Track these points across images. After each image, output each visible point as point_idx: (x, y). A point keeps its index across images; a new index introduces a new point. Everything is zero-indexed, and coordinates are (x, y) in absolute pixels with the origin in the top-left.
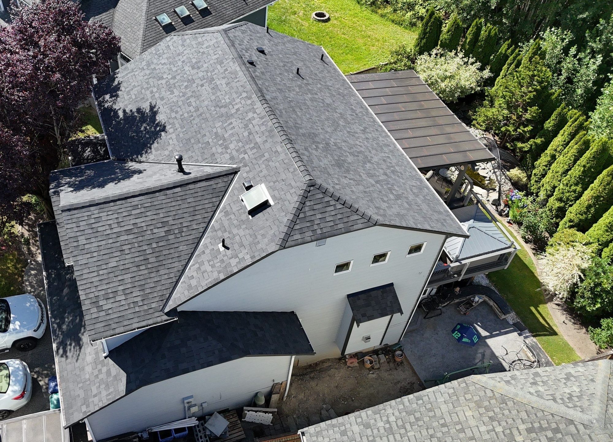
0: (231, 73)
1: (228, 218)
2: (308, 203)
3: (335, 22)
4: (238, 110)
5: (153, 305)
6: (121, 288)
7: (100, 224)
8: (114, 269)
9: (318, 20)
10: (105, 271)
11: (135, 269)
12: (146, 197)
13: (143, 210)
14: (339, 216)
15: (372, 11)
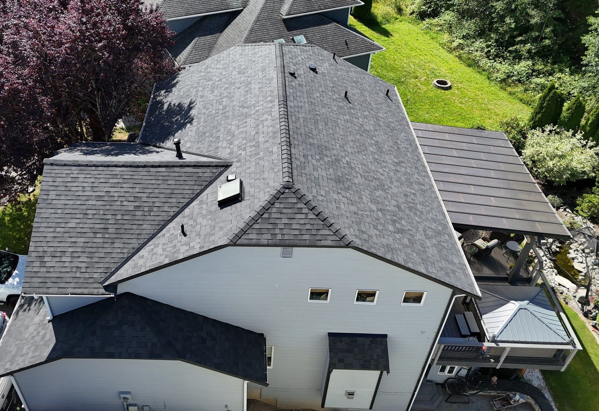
0: (268, 79)
1: (200, 206)
2: (277, 205)
3: (457, 92)
4: (257, 111)
5: (95, 275)
6: (71, 250)
7: (75, 184)
8: (71, 230)
9: (438, 86)
10: (62, 230)
11: (92, 235)
12: (129, 169)
13: (121, 181)
14: (308, 227)
15: (501, 88)
